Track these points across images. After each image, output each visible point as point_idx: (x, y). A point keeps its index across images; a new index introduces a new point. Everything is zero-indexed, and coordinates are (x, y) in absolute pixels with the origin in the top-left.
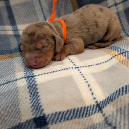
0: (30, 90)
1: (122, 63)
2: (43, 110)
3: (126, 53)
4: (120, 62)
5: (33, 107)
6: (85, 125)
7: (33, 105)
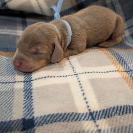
0: (26, 93)
1: (125, 80)
2: (33, 113)
3: (131, 72)
4: (123, 79)
5: (25, 108)
6: (72, 129)
7: (25, 107)
